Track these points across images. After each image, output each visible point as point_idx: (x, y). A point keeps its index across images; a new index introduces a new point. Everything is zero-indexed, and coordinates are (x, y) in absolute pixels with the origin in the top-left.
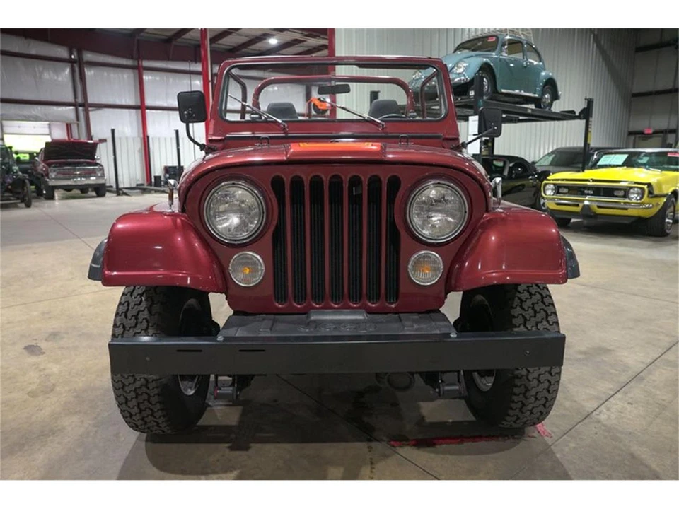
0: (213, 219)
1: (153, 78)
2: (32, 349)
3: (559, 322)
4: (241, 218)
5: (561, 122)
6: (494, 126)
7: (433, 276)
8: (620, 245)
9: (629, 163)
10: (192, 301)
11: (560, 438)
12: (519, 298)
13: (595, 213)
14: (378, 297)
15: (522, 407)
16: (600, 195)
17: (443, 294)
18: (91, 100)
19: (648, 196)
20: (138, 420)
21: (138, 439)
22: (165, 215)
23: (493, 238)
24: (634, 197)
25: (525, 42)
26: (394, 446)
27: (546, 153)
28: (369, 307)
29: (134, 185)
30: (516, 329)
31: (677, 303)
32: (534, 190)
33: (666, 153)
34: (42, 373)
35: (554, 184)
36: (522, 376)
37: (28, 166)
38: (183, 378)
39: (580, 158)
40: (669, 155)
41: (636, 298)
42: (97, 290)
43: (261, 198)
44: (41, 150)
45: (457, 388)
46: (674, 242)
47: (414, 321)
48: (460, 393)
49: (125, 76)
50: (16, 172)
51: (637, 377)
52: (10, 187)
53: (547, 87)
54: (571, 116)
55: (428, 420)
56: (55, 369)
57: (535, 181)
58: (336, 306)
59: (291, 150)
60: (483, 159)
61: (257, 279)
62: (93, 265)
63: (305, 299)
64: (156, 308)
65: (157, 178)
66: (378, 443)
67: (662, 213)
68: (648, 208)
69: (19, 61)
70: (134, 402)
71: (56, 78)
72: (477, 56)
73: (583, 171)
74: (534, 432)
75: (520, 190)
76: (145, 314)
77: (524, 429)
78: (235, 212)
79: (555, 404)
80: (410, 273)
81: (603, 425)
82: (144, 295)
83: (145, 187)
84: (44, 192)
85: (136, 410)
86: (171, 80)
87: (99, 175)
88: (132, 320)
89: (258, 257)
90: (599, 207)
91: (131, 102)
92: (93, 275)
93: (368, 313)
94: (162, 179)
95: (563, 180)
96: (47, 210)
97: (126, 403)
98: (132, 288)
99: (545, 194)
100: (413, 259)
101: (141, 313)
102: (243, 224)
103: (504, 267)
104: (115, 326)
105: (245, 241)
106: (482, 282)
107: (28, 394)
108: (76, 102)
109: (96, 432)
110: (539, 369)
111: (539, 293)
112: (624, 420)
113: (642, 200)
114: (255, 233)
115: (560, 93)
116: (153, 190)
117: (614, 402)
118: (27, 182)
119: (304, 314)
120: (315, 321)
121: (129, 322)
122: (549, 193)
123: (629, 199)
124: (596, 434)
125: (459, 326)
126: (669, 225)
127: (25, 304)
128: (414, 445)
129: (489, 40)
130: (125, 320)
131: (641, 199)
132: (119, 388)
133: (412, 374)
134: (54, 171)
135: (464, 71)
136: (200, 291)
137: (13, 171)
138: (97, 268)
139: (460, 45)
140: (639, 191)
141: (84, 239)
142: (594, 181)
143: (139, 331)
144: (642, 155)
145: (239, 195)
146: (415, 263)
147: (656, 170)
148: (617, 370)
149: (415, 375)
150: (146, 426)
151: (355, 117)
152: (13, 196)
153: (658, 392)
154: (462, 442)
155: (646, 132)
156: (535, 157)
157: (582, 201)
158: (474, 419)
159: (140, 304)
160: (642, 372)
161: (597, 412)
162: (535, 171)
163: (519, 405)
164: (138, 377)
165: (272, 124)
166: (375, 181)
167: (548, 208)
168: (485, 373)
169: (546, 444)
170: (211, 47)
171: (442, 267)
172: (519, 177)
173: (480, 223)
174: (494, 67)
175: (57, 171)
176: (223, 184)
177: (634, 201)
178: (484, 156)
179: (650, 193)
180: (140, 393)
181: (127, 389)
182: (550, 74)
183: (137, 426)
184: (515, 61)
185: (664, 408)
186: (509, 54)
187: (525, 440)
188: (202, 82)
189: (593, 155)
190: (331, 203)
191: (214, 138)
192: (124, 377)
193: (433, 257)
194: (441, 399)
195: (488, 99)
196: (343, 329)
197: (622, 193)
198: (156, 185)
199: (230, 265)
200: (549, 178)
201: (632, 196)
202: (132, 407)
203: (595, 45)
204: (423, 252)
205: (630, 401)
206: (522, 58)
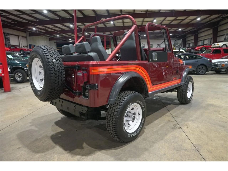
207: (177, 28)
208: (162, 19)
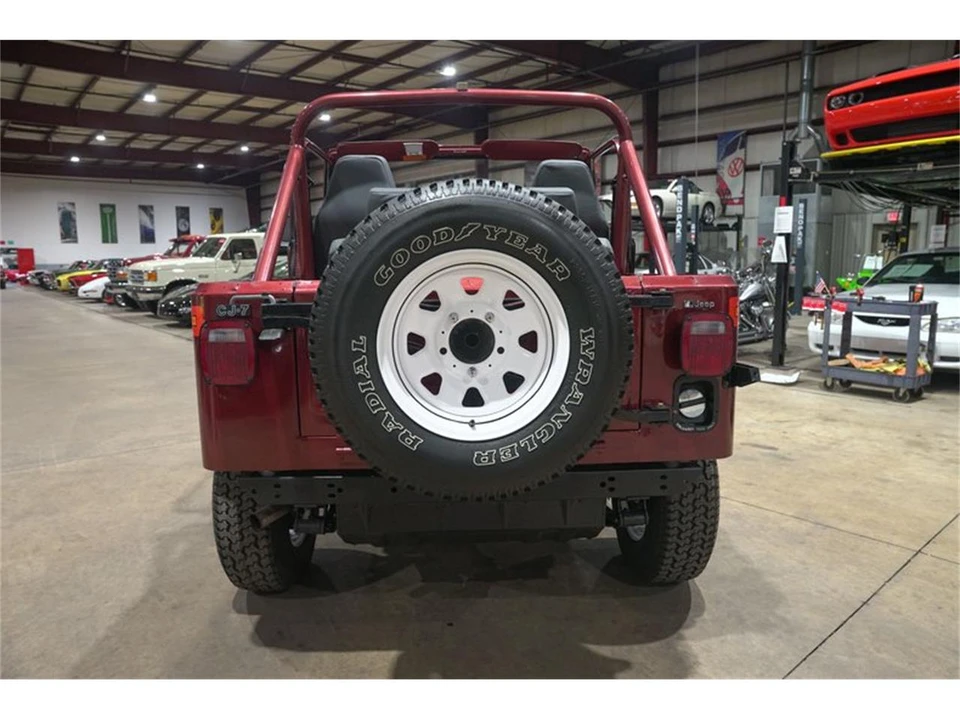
207: (233, 142)
208: (180, 93)
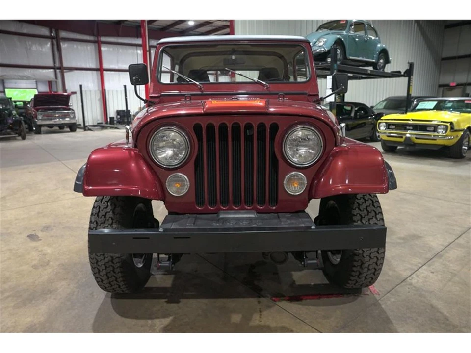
0: (156, 152)
1: (108, 49)
2: (33, 237)
3: (384, 219)
4: (174, 151)
5: (391, 79)
6: (343, 86)
7: (300, 189)
8: (431, 164)
9: (438, 108)
10: (141, 205)
11: (385, 295)
12: (357, 203)
13: (413, 142)
14: (264, 203)
15: (359, 275)
16: (417, 130)
17: (307, 199)
18: (65, 65)
19: (450, 131)
20: (107, 284)
21: (106, 296)
22: (124, 149)
23: (340, 163)
24: (441, 132)
25: (366, 23)
26: (275, 301)
27: (381, 100)
28: (258, 209)
29: (96, 124)
30: (355, 224)
31: (469, 205)
32: (372, 126)
33: (463, 101)
34: (40, 253)
35: (386, 123)
36: (359, 254)
37: (23, 111)
38: (136, 256)
39: (404, 104)
40: (466, 102)
41: (440, 201)
42: (74, 197)
43: (187, 137)
44: (32, 99)
45: (316, 261)
46: (469, 162)
47: (288, 218)
48: (318, 266)
49: (89, 47)
50: (15, 115)
51: (438, 255)
52: (11, 126)
53: (382, 54)
54: (399, 75)
55: (297, 283)
56: (49, 250)
57: (373, 120)
58: (237, 208)
59: (207, 106)
60: (337, 105)
61: (185, 191)
62: (78, 183)
63: (216, 204)
64: (118, 210)
65: (112, 119)
66: (264, 299)
67: (460, 142)
68: (451, 139)
69: (16, 38)
70: (104, 272)
71: (41, 49)
72: (332, 33)
73: (406, 113)
74: (367, 291)
75: (362, 127)
76: (110, 214)
77: (361, 289)
78: (170, 147)
79: (381, 272)
80: (285, 187)
81: (414, 287)
82: (110, 202)
83: (104, 124)
84: (34, 129)
85: (105, 277)
86: (121, 51)
87: (72, 117)
88: (102, 219)
89: (185, 176)
90: (416, 138)
91: (93, 66)
92: (77, 189)
93: (258, 213)
94: (115, 119)
95: (392, 120)
96: (36, 142)
97: (99, 273)
98: (101, 197)
99: (380, 129)
100: (287, 177)
101: (108, 214)
102: (175, 155)
103: (347, 182)
104: (91, 222)
105: (176, 166)
106: (333, 192)
107: (32, 267)
108: (55, 66)
109: (78, 291)
110: (371, 250)
111: (371, 200)
112: (428, 283)
113: (446, 134)
114: (183, 161)
115: (391, 59)
116: (109, 127)
117: (422, 271)
118: (22, 121)
119: (216, 213)
120: (222, 218)
121: (100, 219)
122: (382, 128)
123: (438, 133)
124: (409, 292)
125: (318, 221)
126: (465, 151)
127: (26, 207)
128: (288, 300)
129: (341, 23)
130: (96, 218)
131: (446, 132)
132: (94, 263)
133: (287, 253)
134: (41, 114)
135: (324, 44)
136: (147, 199)
137: (12, 114)
138: (80, 184)
139: (321, 26)
140: (445, 127)
141: (63, 162)
142: (413, 120)
143: (107, 225)
144: (447, 102)
145: (173, 135)
146: (288, 180)
147: (457, 112)
148: (424, 250)
149: (289, 254)
150: (112, 288)
151: (248, 81)
152: (13, 132)
153: (451, 265)
154: (320, 298)
155: (451, 85)
156: (373, 103)
157: (405, 134)
158: (327, 282)
159: (107, 208)
160: (441, 251)
161: (410, 278)
162: (373, 113)
163: (357, 273)
164: (106, 255)
165: (193, 85)
166: (262, 126)
167: (381, 139)
168: (335, 252)
169: (376, 299)
170: (148, 27)
171: (306, 183)
172: (361, 117)
173: (331, 154)
174: (345, 42)
175: (43, 114)
176: (162, 129)
177: (440, 134)
178: (337, 103)
179: (452, 128)
180: (108, 266)
181: (99, 263)
182: (384, 46)
183: (106, 288)
184: (359, 37)
185: (454, 275)
186: (355, 32)
187: (361, 297)
188: (142, 51)
189: (413, 101)
190: (233, 140)
191: (153, 95)
192: (97, 256)
193: (300, 176)
194: (306, 269)
195: (340, 64)
196: (241, 223)
197: (432, 129)
198: (111, 123)
199: (167, 182)
200: (382, 118)
201: (439, 131)
202: (102, 275)
203: (416, 24)
204: (294, 173)
205: (432, 271)
206: (363, 35)
